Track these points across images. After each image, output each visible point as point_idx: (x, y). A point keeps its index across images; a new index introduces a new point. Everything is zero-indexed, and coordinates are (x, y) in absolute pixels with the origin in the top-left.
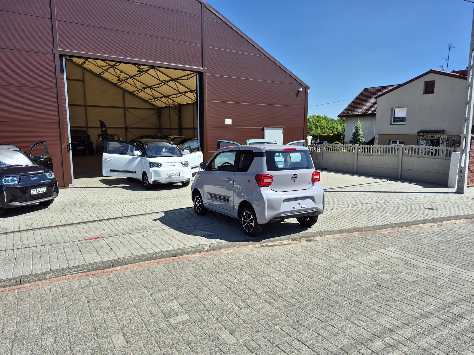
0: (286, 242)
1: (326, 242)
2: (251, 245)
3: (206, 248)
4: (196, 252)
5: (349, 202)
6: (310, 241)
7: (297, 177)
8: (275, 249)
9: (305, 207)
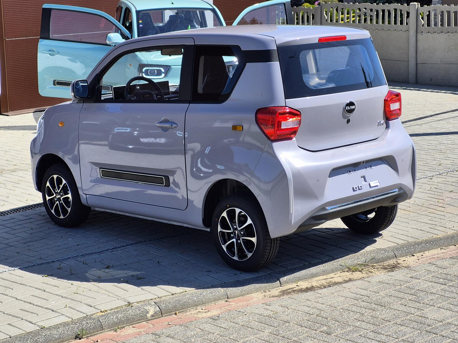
0: (338, 277)
1: (432, 268)
2: (257, 292)
3: (152, 310)
4: (130, 321)
5: (435, 162)
6: (393, 268)
7: (354, 110)
8: (320, 295)
9: (378, 184)
